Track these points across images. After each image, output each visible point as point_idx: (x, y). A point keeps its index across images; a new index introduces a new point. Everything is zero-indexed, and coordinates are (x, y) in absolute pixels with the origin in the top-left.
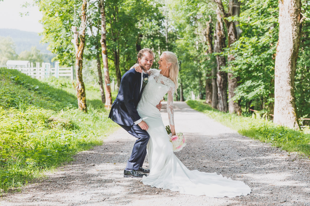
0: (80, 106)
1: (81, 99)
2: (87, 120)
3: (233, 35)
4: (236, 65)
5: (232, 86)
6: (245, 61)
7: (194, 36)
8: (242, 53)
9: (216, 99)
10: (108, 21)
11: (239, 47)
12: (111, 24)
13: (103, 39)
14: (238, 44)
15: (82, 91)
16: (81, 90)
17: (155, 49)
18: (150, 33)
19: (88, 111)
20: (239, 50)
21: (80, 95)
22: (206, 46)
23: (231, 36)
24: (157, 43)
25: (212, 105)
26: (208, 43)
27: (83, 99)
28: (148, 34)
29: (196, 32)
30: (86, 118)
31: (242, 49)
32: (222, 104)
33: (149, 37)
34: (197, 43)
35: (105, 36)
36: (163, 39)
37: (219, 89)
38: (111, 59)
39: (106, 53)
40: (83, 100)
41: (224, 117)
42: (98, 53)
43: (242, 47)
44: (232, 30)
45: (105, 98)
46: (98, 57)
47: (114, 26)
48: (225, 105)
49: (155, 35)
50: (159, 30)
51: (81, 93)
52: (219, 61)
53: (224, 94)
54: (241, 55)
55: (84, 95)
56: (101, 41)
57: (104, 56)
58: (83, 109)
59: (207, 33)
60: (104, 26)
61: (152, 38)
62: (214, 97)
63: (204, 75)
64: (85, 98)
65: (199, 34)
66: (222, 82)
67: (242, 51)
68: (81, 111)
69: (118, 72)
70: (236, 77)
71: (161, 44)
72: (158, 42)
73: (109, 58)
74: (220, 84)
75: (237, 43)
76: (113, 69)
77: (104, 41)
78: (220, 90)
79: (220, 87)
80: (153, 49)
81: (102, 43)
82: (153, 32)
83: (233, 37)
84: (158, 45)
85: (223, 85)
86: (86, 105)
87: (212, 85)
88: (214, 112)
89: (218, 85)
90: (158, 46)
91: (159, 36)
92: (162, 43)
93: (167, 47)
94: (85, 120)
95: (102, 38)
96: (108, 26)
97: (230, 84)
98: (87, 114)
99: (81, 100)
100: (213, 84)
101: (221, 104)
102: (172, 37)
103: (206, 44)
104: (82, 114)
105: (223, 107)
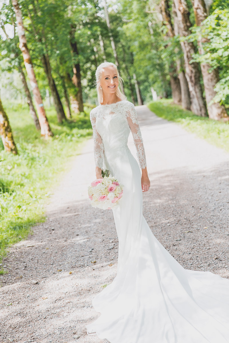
0: (6, 146)
1: (6, 135)
2: (19, 165)
3: (200, 8)
4: (213, 51)
5: (208, 80)
6: (225, 44)
7: (146, 15)
8: (220, 32)
9: (187, 96)
10: (26, 15)
11: (214, 26)
12: (31, 18)
13: (23, 43)
15: (6, 125)
16: (4, 124)
17: (95, 39)
18: (86, 19)
19: (19, 152)
20: (214, 29)
21: (4, 131)
22: (164, 27)
23: (198, 11)
24: (96, 31)
25: (183, 106)
26: (166, 22)
27: (9, 135)
28: (82, 21)
29: (147, 10)
30: (18, 162)
31: (218, 28)
32: (197, 104)
33: (85, 25)
34: (150, 24)
35: (25, 38)
36: (103, 25)
38: (39, 66)
39: (30, 61)
40: (9, 137)
41: (208, 131)
42: (20, 63)
43: (218, 25)
45: (39, 123)
46: (20, 68)
47: (36, 20)
48: (202, 105)
49: (92, 20)
50: (97, 13)
51: (4, 128)
52: (185, 47)
53: (197, 90)
54: (218, 35)
55: (9, 130)
56: (21, 45)
57: (28, 66)
58: (12, 150)
59: (163, 8)
60: (21, 23)
61: (89, 26)
62: (185, 95)
63: (167, 66)
64: (10, 133)
65: (152, 11)
66: (193, 75)
67: (218, 30)
68: (9, 152)
69: (52, 82)
70: (215, 67)
71: (102, 32)
72: (98, 30)
73: (35, 65)
74: (191, 77)
75: (210, 20)
76: (44, 79)
77: (25, 45)
79: (192, 81)
80: (92, 40)
81: (23, 49)
82: (90, 18)
83: (200, 12)
84: (99, 33)
85: (195, 79)
86: (14, 144)
87: (179, 80)
88: (192, 122)
89: (188, 79)
90: (98, 36)
91: (97, 21)
92: (104, 30)
93: (110, 34)
94: (16, 166)
95: (22, 41)
96: (28, 22)
97: (207, 77)
98: (17, 156)
99: (7, 137)
100: (180, 76)
101: (195, 104)
102: (115, 19)
103: (164, 25)
104: (11, 157)
105: (199, 108)
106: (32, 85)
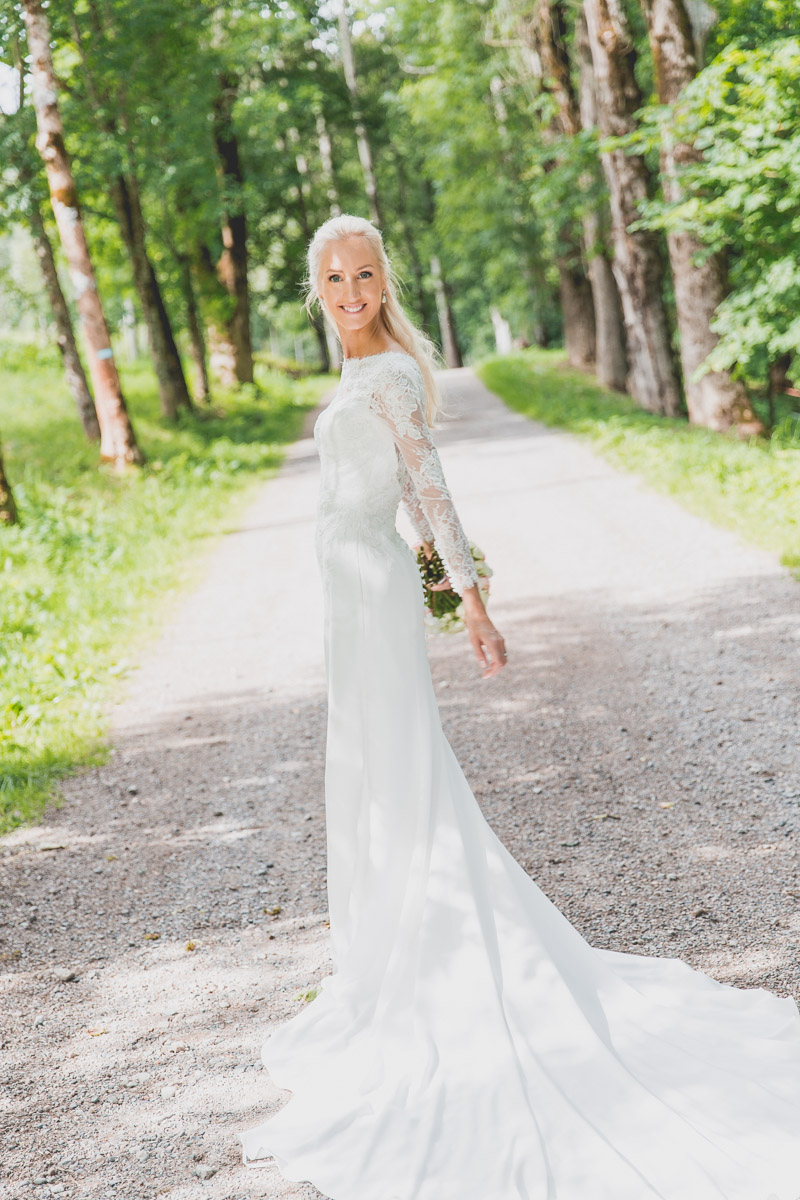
2: (20, 561)
3: (672, 39)
4: (712, 190)
5: (692, 289)
6: (755, 168)
7: (483, 54)
8: (737, 125)
9: (615, 342)
10: (62, 35)
11: (718, 103)
12: (82, 45)
13: (51, 134)
14: (709, 85)
17: (301, 130)
18: (273, 59)
19: (21, 515)
20: (718, 114)
22: (544, 97)
23: (667, 47)
24: (308, 101)
25: (601, 376)
26: (553, 82)
28: (260, 64)
29: (487, 37)
30: (17, 550)
31: (732, 109)
32: (651, 373)
33: (270, 77)
34: (496, 85)
35: (59, 115)
36: (332, 83)
37: (628, 303)
38: (102, 215)
39: (72, 198)
41: (685, 467)
42: (35, 204)
43: (732, 98)
44: (670, 13)
45: (94, 417)
46: (37, 220)
47: (97, 52)
48: (666, 375)
49: (295, 63)
50: (312, 37)
52: (616, 170)
53: (652, 323)
54: (733, 136)
56: (41, 141)
57: (64, 215)
59: (544, 33)
60: (47, 63)
61: (283, 82)
62: (609, 335)
63: (550, 236)
65: (504, 42)
66: (640, 269)
67: (732, 118)
69: (145, 274)
70: (717, 247)
71: (326, 105)
72: (315, 97)
73: (90, 210)
74: (631, 278)
75: (705, 82)
76: (117, 261)
77: (57, 141)
78: (635, 309)
79: (634, 292)
80: (293, 134)
81: (51, 153)
82: (289, 54)
83: (674, 51)
84: (316, 108)
85: (648, 284)
87: (589, 284)
89: (622, 284)
90: (314, 120)
91: (311, 66)
92: (333, 98)
93: (356, 115)
94: (9, 562)
95: (46, 125)
96: (68, 58)
97: (687, 278)
98: (16, 528)
100: (595, 273)
101: (644, 373)
102: (375, 61)
103: (545, 89)
106: (75, 283)
